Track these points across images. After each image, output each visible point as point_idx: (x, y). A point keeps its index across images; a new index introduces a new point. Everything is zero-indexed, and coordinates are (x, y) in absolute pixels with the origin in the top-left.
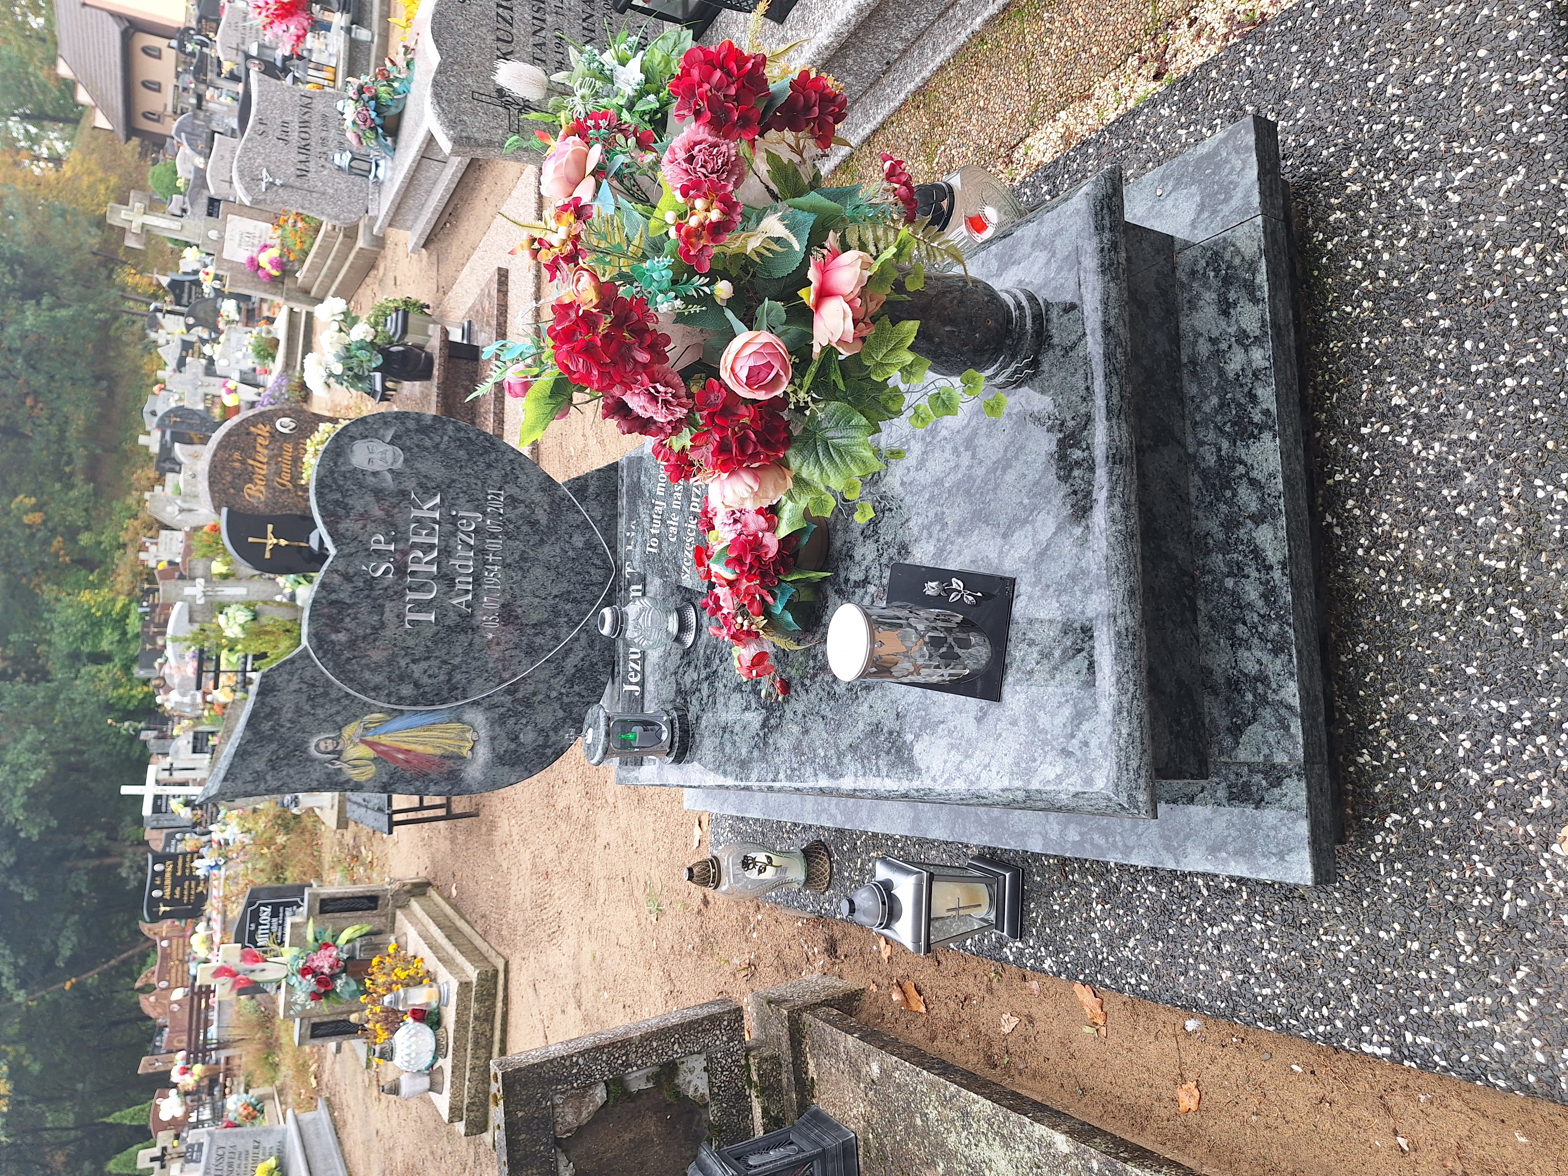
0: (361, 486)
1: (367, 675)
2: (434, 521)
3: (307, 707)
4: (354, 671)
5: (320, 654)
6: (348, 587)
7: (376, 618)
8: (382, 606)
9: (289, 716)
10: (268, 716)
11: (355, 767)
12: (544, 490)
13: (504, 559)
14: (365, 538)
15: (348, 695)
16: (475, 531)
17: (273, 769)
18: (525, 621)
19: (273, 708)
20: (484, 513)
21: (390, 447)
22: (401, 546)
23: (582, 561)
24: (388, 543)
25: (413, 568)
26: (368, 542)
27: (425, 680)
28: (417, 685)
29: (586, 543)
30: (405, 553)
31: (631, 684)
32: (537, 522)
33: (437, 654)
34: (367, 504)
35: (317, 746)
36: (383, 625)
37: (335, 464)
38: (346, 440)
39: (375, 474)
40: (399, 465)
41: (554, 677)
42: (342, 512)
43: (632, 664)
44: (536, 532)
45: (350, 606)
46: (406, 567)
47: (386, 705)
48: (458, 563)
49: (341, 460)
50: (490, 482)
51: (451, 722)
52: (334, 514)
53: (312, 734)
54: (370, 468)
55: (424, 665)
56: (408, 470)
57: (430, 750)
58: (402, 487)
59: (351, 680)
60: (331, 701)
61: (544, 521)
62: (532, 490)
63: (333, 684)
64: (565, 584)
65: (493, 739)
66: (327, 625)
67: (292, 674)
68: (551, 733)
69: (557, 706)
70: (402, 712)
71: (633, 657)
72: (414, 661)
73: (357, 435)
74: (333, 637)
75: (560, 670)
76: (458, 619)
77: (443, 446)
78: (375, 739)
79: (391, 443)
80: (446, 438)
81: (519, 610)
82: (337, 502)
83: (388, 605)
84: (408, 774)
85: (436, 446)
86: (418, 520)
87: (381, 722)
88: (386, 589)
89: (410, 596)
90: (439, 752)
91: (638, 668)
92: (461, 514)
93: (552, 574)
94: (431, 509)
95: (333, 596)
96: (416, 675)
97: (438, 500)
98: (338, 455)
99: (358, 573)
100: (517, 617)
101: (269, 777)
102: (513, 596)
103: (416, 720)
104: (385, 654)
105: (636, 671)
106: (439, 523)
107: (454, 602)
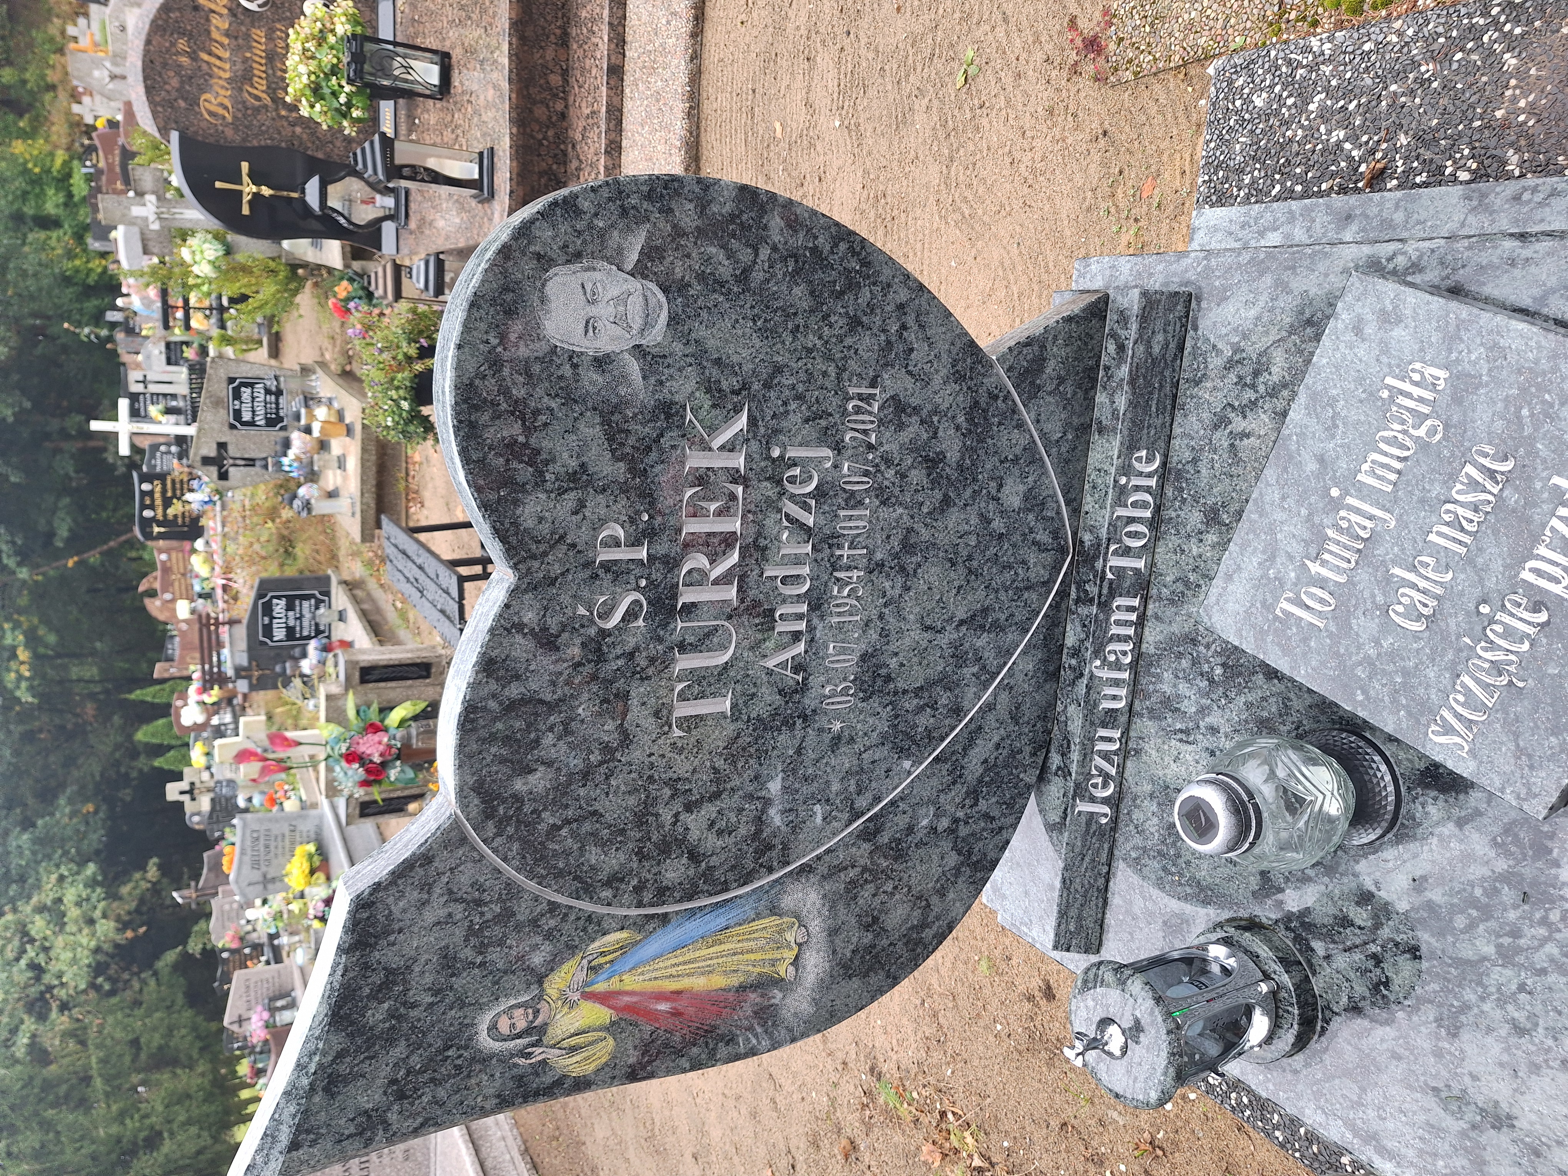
0: (570, 400)
1: (594, 855)
2: (736, 477)
3: (468, 953)
4: (567, 853)
5: (491, 828)
6: (545, 662)
7: (610, 725)
8: (625, 696)
9: (428, 979)
10: (380, 993)
11: (573, 1049)
12: (959, 377)
13: (871, 553)
14: (584, 534)
15: (553, 907)
16: (820, 494)
17: (401, 1096)
18: (901, 685)
19: (390, 972)
20: (838, 448)
21: (635, 284)
22: (662, 549)
23: (1017, 538)
24: (635, 543)
25: (687, 596)
26: (591, 544)
27: (712, 842)
28: (694, 856)
29: (1026, 498)
30: (672, 563)
31: (1093, 800)
32: (941, 457)
33: (736, 782)
34: (584, 446)
35: (493, 1028)
36: (626, 739)
37: (503, 338)
38: (528, 266)
39: (602, 362)
40: (657, 335)
41: (948, 788)
42: (524, 472)
43: (1099, 761)
44: (935, 483)
45: (552, 707)
46: (674, 597)
47: (634, 912)
48: (781, 572)
49: (516, 328)
50: (853, 365)
51: (758, 916)
52: (508, 481)
53: (481, 1007)
54: (590, 346)
55: (709, 810)
56: (678, 347)
57: (718, 981)
58: (664, 394)
59: (560, 874)
60: (518, 928)
61: (953, 456)
62: (937, 380)
63: (521, 890)
64: (981, 593)
65: (833, 932)
66: (503, 761)
67: (427, 887)
68: (935, 900)
69: (946, 845)
70: (665, 919)
71: (1100, 746)
72: (689, 808)
73: (554, 252)
74: (519, 785)
75: (957, 775)
76: (778, 700)
77: (758, 276)
78: (614, 984)
79: (640, 271)
80: (765, 252)
81: (893, 663)
82: (511, 447)
83: (638, 691)
84: (677, 1038)
85: (743, 276)
86: (702, 479)
87: (624, 949)
88: (631, 655)
89: (685, 662)
90: (735, 981)
91: (1113, 772)
92: (792, 453)
93: (958, 576)
94: (729, 448)
95: (514, 691)
96: (694, 835)
97: (743, 421)
98: (510, 312)
99: (570, 626)
100: (888, 679)
101: (392, 1117)
102: (884, 634)
103: (694, 927)
104: (632, 801)
105: (1107, 777)
106: (744, 481)
107: (771, 663)
